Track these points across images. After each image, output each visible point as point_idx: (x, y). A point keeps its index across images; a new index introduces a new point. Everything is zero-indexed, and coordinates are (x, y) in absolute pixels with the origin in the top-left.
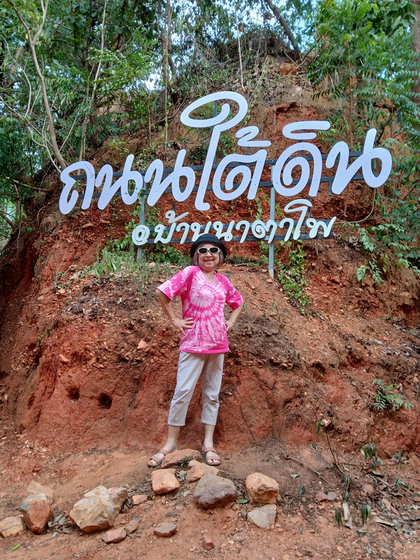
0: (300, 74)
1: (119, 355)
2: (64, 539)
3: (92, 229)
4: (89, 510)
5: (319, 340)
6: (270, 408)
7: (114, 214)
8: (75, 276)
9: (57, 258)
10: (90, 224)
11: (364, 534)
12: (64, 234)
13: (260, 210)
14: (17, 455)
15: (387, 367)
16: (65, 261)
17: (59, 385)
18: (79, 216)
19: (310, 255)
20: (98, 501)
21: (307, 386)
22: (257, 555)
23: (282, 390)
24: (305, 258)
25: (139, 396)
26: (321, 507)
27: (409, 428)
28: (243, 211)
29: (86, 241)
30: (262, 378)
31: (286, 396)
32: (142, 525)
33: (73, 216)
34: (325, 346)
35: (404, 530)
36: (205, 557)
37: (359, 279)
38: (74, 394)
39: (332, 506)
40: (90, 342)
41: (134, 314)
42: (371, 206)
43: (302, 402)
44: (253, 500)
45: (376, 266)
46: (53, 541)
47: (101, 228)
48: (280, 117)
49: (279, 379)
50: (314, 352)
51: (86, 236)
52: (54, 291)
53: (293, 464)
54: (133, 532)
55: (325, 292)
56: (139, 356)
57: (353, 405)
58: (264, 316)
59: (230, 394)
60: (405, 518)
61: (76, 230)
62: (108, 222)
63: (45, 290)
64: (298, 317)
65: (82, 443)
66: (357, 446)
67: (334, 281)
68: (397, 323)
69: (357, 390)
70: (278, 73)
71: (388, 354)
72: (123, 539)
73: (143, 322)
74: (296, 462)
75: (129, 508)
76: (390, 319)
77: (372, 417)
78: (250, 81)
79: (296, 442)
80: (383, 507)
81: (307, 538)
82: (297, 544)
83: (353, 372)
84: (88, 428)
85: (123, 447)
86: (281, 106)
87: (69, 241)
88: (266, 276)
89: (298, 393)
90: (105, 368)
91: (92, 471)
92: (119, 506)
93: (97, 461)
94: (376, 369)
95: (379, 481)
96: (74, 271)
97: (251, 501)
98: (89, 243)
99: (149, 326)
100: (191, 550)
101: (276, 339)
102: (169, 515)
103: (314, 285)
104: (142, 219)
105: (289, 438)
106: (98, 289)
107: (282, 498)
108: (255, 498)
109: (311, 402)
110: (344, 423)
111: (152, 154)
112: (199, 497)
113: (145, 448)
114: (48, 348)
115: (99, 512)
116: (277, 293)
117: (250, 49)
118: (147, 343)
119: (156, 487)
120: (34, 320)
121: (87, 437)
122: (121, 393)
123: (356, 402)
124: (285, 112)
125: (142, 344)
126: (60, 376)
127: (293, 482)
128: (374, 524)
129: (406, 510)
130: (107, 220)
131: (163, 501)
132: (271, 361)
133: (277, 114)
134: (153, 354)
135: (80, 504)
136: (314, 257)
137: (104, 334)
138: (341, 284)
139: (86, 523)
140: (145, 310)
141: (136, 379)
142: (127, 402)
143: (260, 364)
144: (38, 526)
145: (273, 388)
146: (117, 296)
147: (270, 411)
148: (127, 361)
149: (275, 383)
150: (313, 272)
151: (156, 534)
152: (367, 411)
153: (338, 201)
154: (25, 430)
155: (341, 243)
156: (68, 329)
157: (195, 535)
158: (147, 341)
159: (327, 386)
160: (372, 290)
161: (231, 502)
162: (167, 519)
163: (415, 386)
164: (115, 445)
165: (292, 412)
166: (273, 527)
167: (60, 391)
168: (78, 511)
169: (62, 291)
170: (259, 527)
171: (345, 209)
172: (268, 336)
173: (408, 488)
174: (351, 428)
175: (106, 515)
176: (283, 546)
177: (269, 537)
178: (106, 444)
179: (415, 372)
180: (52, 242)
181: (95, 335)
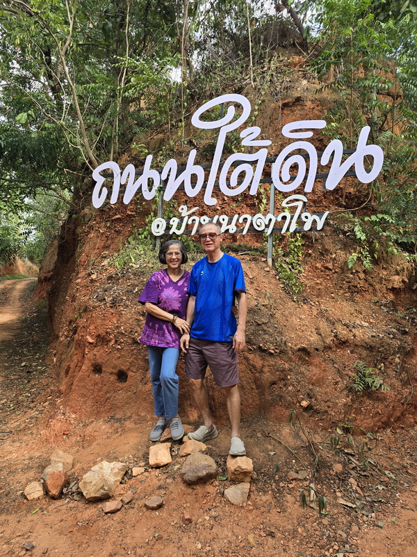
0: (308, 66)
1: (134, 339)
2: (73, 505)
3: (121, 221)
4: (94, 483)
5: (307, 326)
6: (257, 389)
7: (139, 206)
8: (105, 262)
9: (92, 246)
10: (117, 217)
11: (326, 516)
12: (97, 225)
13: (264, 201)
14: (54, 419)
15: (370, 349)
16: (98, 248)
17: (86, 362)
18: (110, 209)
19: (307, 243)
20: (101, 475)
21: (290, 370)
22: (226, 533)
23: (268, 374)
24: (303, 245)
26: (291, 486)
27: (386, 407)
28: (249, 202)
29: (115, 230)
30: (251, 362)
31: (272, 378)
32: (137, 496)
33: (104, 209)
34: (311, 332)
35: (364, 512)
36: (183, 531)
37: (350, 267)
38: (97, 369)
39: (301, 485)
40: (110, 327)
42: (368, 194)
43: (285, 385)
44: (231, 478)
45: (367, 253)
46: (65, 507)
47: (128, 219)
48: (285, 112)
49: (266, 363)
50: (301, 337)
51: (115, 227)
52: (89, 275)
53: (272, 441)
54: (128, 503)
55: (318, 278)
57: (333, 387)
58: (256, 306)
60: (368, 499)
61: (107, 221)
62: (134, 213)
63: (82, 274)
64: (291, 304)
65: (103, 412)
66: (334, 424)
67: (327, 268)
68: (385, 305)
69: (339, 371)
70: (287, 66)
71: (372, 336)
72: (119, 510)
74: (276, 440)
75: (129, 479)
76: (378, 302)
77: (350, 397)
78: (260, 76)
79: (279, 420)
80: (349, 487)
81: (274, 517)
82: (263, 523)
83: (337, 354)
84: (108, 398)
85: (135, 417)
86: (286, 101)
87: (101, 231)
88: (264, 265)
89: (282, 376)
90: (122, 349)
91: (108, 438)
92: (119, 478)
93: (113, 428)
94: (360, 350)
95: (350, 460)
96: (105, 257)
97: (229, 479)
98: (118, 232)
100: (173, 524)
101: (265, 328)
102: (160, 487)
103: (309, 271)
104: (160, 213)
105: (272, 416)
106: (119, 279)
107: (258, 475)
109: (294, 385)
110: (323, 404)
111: (171, 150)
112: (184, 474)
114: (80, 328)
115: (101, 485)
116: (273, 281)
117: (261, 44)
119: (152, 461)
120: (74, 299)
121: (107, 406)
122: (135, 370)
123: (337, 383)
124: (291, 107)
126: (87, 354)
127: (271, 459)
128: (336, 505)
129: (371, 490)
130: (132, 211)
131: (157, 474)
132: (260, 347)
133: (282, 109)
135: (87, 477)
136: (310, 244)
137: (121, 320)
138: (333, 271)
139: (90, 494)
142: (139, 378)
143: (251, 350)
144: (54, 493)
145: (261, 372)
146: (134, 286)
147: (257, 391)
149: (263, 367)
150: (310, 259)
151: (146, 506)
152: (346, 392)
154: (62, 396)
155: (337, 231)
156: (94, 315)
157: (178, 508)
159: (311, 368)
160: (362, 275)
161: (212, 479)
162: (157, 492)
163: (396, 366)
164: (129, 415)
165: (277, 393)
166: (245, 504)
167: (87, 367)
168: (85, 483)
169: (94, 277)
170: (233, 504)
171: (344, 197)
172: (258, 325)
173: (377, 466)
174: (329, 407)
175: (106, 488)
176: (250, 524)
177: (240, 515)
178: (122, 413)
179: (397, 353)
180: (88, 231)
181: (114, 320)
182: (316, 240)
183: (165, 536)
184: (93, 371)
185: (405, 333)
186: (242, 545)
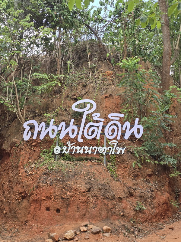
1: (61, 197)
5: (120, 189)
8: (33, 166)
12: (25, 148)
15: (141, 197)
19: (117, 157)
21: (117, 204)
25: (69, 209)
29: (34, 150)
30: (104, 202)
31: (111, 207)
38: (48, 209)
40: (52, 193)
41: (64, 183)
43: (115, 209)
48: (106, 100)
49: (109, 202)
50: (119, 194)
56: (68, 197)
58: (104, 183)
61: (29, 146)
64: (114, 182)
66: (130, 220)
67: (125, 167)
68: (146, 181)
69: (131, 205)
70: (105, 75)
73: (68, 186)
76: (143, 180)
79: (114, 219)
83: (130, 199)
84: (54, 219)
88: (103, 167)
89: (115, 206)
90: (57, 201)
99: (70, 187)
101: (108, 191)
104: (57, 144)
106: (49, 174)
109: (118, 209)
110: (127, 214)
111: (57, 113)
116: (107, 173)
122: (63, 208)
126: (42, 204)
132: (107, 197)
134: (72, 196)
137: (56, 190)
138: (128, 168)
141: (67, 204)
142: (65, 211)
143: (104, 198)
145: (107, 205)
146: (57, 177)
147: (107, 212)
148: (64, 198)
152: (134, 211)
154: (29, 222)
156: (43, 189)
158: (70, 192)
159: (122, 204)
160: (138, 170)
165: (113, 212)
167: (43, 208)
169: (31, 173)
172: (106, 190)
174: (129, 215)
181: (53, 190)
184: (46, 210)
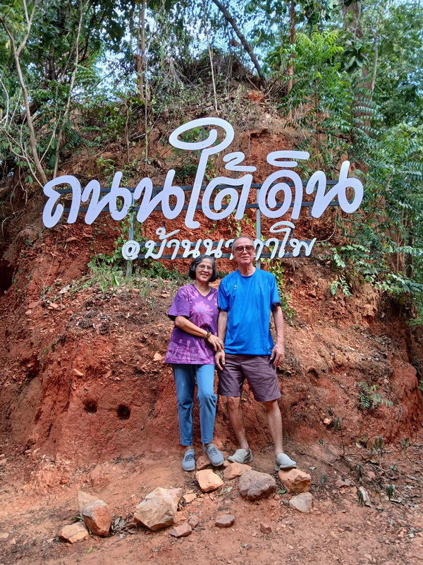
0: (267, 101)
1: (136, 368)
2: (132, 538)
3: (76, 243)
4: (154, 510)
5: (310, 348)
7: (96, 228)
8: (63, 290)
9: (42, 272)
10: (73, 238)
11: (382, 510)
12: (47, 248)
13: (239, 229)
15: (363, 371)
16: (51, 275)
17: (75, 399)
18: (62, 230)
19: (287, 271)
20: (161, 501)
21: (308, 390)
22: (308, 534)
23: (288, 395)
24: (283, 273)
25: (159, 405)
26: (342, 492)
27: (387, 423)
28: (223, 229)
29: (71, 255)
31: (292, 399)
32: (201, 519)
33: (56, 230)
34: (316, 354)
36: (267, 539)
37: (333, 294)
38: (91, 406)
39: (350, 490)
40: (105, 356)
41: (145, 328)
42: (332, 227)
43: (306, 405)
44: (291, 490)
45: (344, 281)
46: (124, 541)
47: (84, 242)
48: (254, 142)
49: (285, 385)
50: (308, 360)
51: (70, 250)
52: (44, 305)
53: (308, 458)
54: (196, 526)
55: (304, 305)
56: (156, 367)
57: (345, 405)
59: (245, 400)
61: (59, 243)
62: (91, 236)
63: (33, 305)
64: (288, 328)
65: (106, 453)
66: (353, 440)
67: (311, 295)
68: (364, 331)
69: (345, 392)
70: (247, 98)
71: (362, 359)
72: (190, 533)
73: (157, 335)
74: (311, 457)
76: (358, 328)
77: (360, 414)
78: (224, 105)
79: (305, 439)
81: (340, 515)
82: (336, 522)
83: (338, 376)
84: (110, 438)
85: (148, 454)
86: (254, 132)
87: (53, 255)
89: (302, 396)
90: (122, 380)
91: (125, 478)
92: (176, 505)
93: (127, 468)
94: (355, 372)
95: (377, 468)
96: (60, 286)
97: (289, 491)
98: (73, 257)
99: (162, 339)
100: (253, 535)
102: (221, 509)
103: (294, 299)
104: (131, 235)
105: (298, 437)
106: (102, 304)
108: (293, 488)
109: (315, 404)
111: (133, 170)
113: (172, 454)
114: (55, 363)
115: (165, 510)
117: (221, 74)
118: (162, 355)
119: (203, 486)
121: (110, 447)
122: (139, 403)
123: (347, 402)
124: (258, 138)
125: (157, 357)
126: (74, 390)
127: (313, 473)
129: (403, 490)
130: (89, 234)
131: (211, 497)
133: (251, 139)
135: (143, 506)
136: (291, 273)
137: (117, 348)
138: (317, 298)
139: (153, 522)
140: (156, 324)
141: (154, 390)
142: (146, 412)
144: (105, 530)
146: (125, 311)
148: (143, 373)
150: (292, 287)
151: (217, 525)
152: (356, 410)
153: (306, 222)
154: (35, 445)
155: (313, 260)
156: (80, 344)
157: (250, 523)
158: (162, 353)
159: (321, 389)
160: (343, 302)
161: (272, 493)
162: (221, 513)
163: (385, 387)
164: (139, 453)
165: (299, 414)
166: (312, 511)
167: (75, 404)
168: (143, 512)
169: (54, 306)
170: (301, 512)
171: (312, 229)
174: (346, 424)
176: (326, 524)
177: (312, 519)
178: (129, 452)
179: (385, 374)
180: (34, 255)
181: (109, 349)
182: (296, 268)
183: (254, 545)
184: (85, 409)
185: (385, 357)
186: (328, 540)
